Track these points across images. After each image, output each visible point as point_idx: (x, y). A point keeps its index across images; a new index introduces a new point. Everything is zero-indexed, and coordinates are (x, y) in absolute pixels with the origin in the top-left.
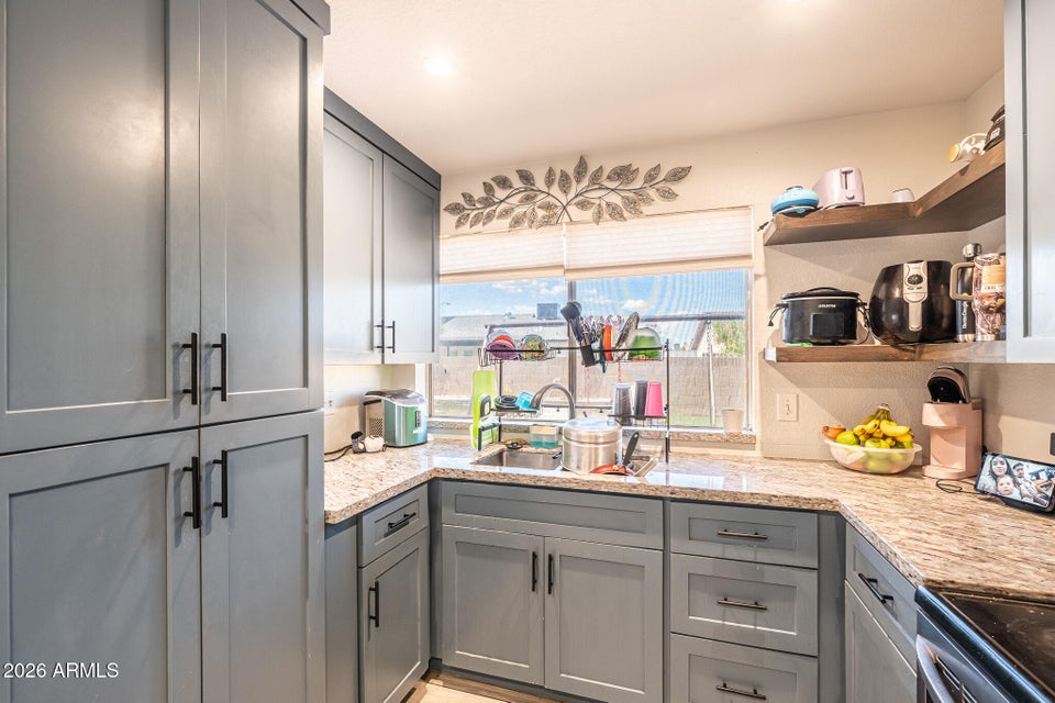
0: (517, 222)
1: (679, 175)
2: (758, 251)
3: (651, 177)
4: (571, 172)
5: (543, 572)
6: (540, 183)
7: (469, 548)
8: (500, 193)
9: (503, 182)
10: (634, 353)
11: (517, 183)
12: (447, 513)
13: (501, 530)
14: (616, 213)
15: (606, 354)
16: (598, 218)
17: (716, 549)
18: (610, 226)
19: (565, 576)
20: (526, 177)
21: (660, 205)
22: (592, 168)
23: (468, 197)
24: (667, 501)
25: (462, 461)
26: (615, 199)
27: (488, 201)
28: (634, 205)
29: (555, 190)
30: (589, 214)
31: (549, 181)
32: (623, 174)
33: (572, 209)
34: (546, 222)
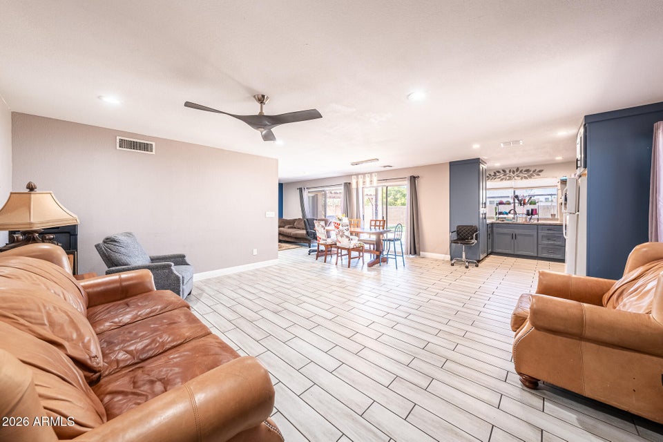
0: (502, 179)
1: (541, 171)
2: (559, 184)
3: (534, 171)
4: (515, 170)
5: (514, 237)
6: (508, 172)
7: (498, 234)
8: (498, 174)
9: (499, 172)
10: (530, 204)
11: (502, 172)
12: (494, 229)
13: (505, 231)
14: (525, 178)
15: (524, 204)
16: (522, 178)
17: (547, 232)
18: (524, 180)
19: (518, 237)
20: (504, 171)
21: (536, 176)
22: (520, 170)
23: (490, 175)
24: (537, 225)
25: (494, 221)
26: (526, 175)
27: (495, 175)
28: (530, 177)
29: (511, 173)
30: (520, 178)
31: (510, 172)
32: (528, 171)
33: (516, 177)
34: (508, 180)
